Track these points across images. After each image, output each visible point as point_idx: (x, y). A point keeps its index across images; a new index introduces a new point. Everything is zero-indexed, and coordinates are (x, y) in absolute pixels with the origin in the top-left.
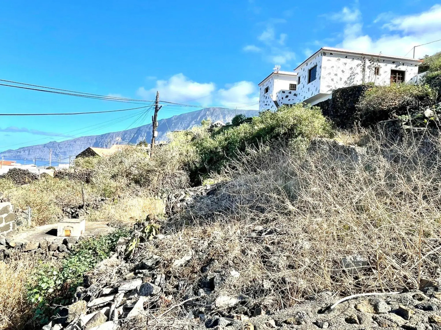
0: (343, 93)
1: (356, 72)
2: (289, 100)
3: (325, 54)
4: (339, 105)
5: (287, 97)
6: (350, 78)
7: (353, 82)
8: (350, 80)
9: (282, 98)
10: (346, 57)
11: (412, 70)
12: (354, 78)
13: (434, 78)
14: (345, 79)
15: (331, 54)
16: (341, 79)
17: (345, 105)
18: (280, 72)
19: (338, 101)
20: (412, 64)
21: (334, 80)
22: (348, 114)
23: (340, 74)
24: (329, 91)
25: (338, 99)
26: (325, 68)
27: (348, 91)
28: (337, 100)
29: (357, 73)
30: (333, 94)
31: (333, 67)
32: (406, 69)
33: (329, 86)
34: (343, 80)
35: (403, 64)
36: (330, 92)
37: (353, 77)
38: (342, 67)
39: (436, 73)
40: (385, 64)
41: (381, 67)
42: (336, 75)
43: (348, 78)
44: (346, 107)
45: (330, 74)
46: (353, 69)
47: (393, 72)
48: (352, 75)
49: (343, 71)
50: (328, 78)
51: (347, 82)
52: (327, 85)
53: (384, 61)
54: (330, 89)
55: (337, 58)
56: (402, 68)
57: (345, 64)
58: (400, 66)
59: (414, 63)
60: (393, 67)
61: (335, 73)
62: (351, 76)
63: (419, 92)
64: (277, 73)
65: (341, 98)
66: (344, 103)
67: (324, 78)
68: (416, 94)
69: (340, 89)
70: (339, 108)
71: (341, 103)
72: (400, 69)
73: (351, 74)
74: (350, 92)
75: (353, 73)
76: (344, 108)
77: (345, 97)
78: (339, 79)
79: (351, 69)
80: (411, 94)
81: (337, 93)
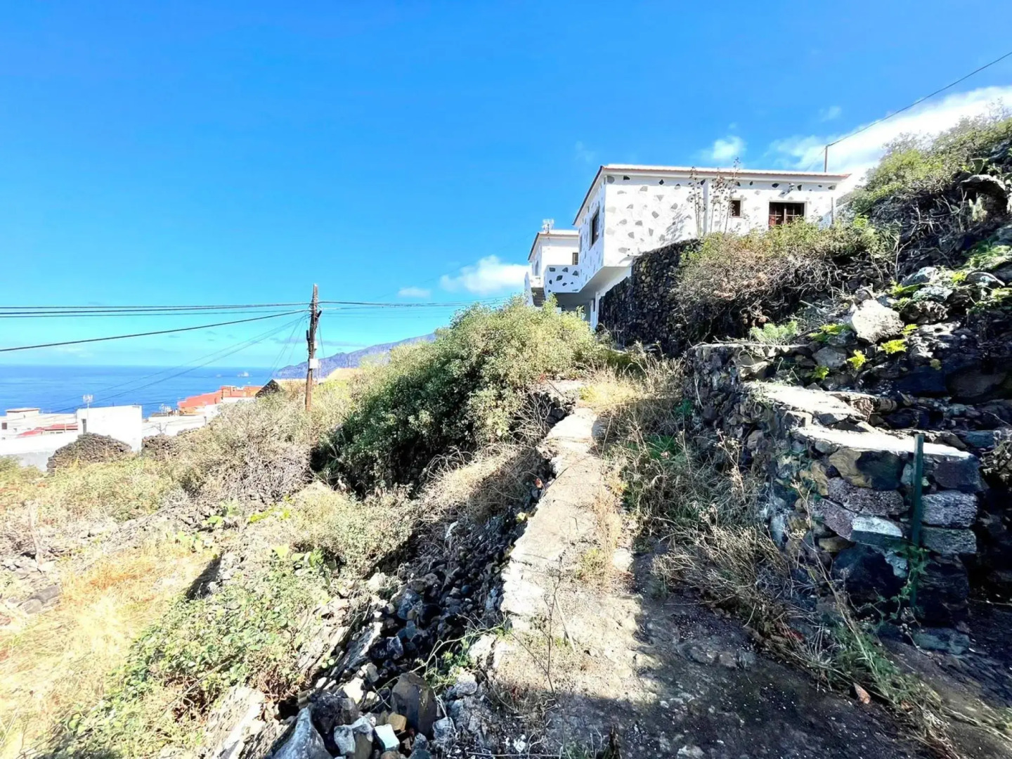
0: (652, 263)
1: (685, 214)
2: (564, 284)
3: (611, 179)
4: (646, 289)
5: (560, 278)
6: (674, 227)
7: (680, 236)
8: (672, 233)
9: (551, 282)
10: (661, 183)
11: (821, 198)
12: (682, 227)
13: (881, 201)
14: (660, 230)
15: (626, 178)
16: (651, 232)
17: (656, 291)
18: (552, 232)
19: (643, 282)
20: (820, 186)
21: (635, 235)
22: (663, 311)
23: (649, 222)
24: (625, 259)
25: (643, 278)
26: (613, 210)
27: (661, 256)
28: (640, 278)
29: (689, 217)
30: (634, 268)
31: (631, 207)
32: (808, 199)
33: (623, 250)
34: (657, 234)
35: (799, 188)
36: (628, 263)
37: (679, 226)
38: (654, 206)
39: (886, 188)
40: (755, 190)
41: (746, 199)
42: (639, 223)
43: (669, 229)
44: (658, 295)
45: (624, 222)
46: (679, 207)
47: (776, 207)
48: (677, 220)
49: (655, 215)
50: (622, 231)
51: (666, 237)
52: (621, 246)
53: (751, 184)
54: (625, 256)
55: (641, 186)
56: (795, 197)
57: (660, 198)
58: (792, 192)
59: (825, 182)
60: (776, 196)
61: (638, 219)
62: (674, 224)
63: (835, 240)
64: (548, 234)
65: (648, 274)
66: (655, 285)
67: (613, 233)
68: (825, 248)
69: (646, 254)
70: (645, 296)
71: (649, 286)
72: (791, 198)
73: (674, 219)
74: (666, 258)
75: (678, 215)
76: (655, 295)
77: (655, 270)
78: (647, 231)
79: (674, 207)
80: (811, 248)
81: (641, 262)
